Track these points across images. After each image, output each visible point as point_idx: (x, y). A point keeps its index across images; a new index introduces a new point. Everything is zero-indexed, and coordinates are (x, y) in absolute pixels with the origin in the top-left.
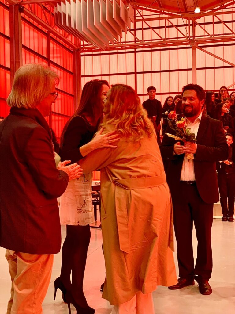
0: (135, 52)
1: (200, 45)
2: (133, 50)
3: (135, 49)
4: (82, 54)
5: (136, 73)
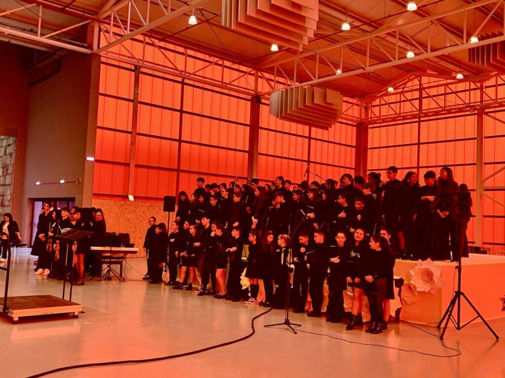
0: (419, 122)
1: (486, 111)
2: (417, 120)
3: (419, 119)
4: (370, 126)
5: (419, 144)
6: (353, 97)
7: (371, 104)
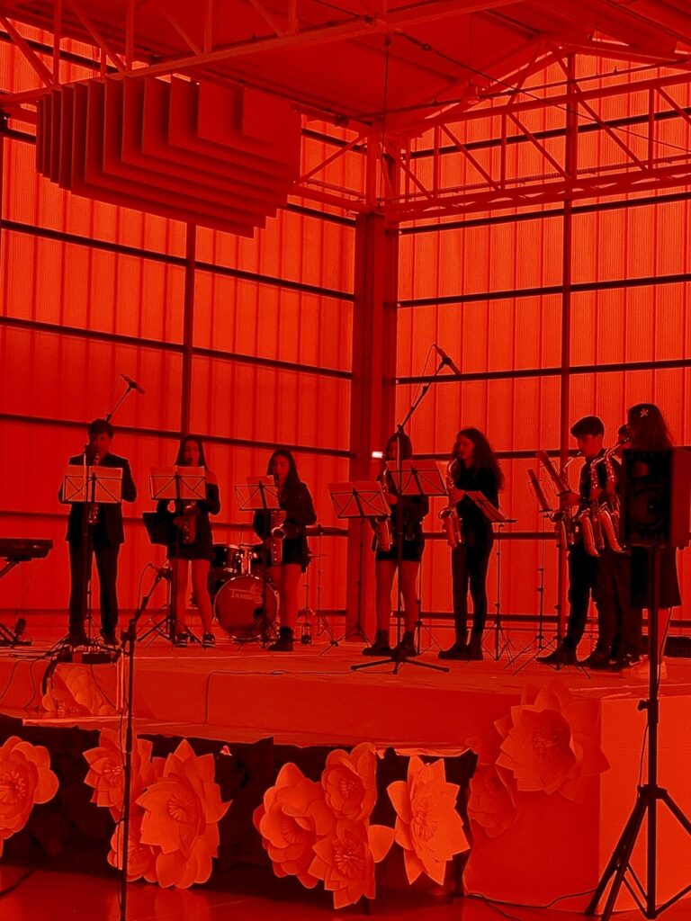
0: (567, 212)
2: (560, 205)
3: (567, 203)
5: (567, 289)
6: (341, 120)
7: (407, 148)
